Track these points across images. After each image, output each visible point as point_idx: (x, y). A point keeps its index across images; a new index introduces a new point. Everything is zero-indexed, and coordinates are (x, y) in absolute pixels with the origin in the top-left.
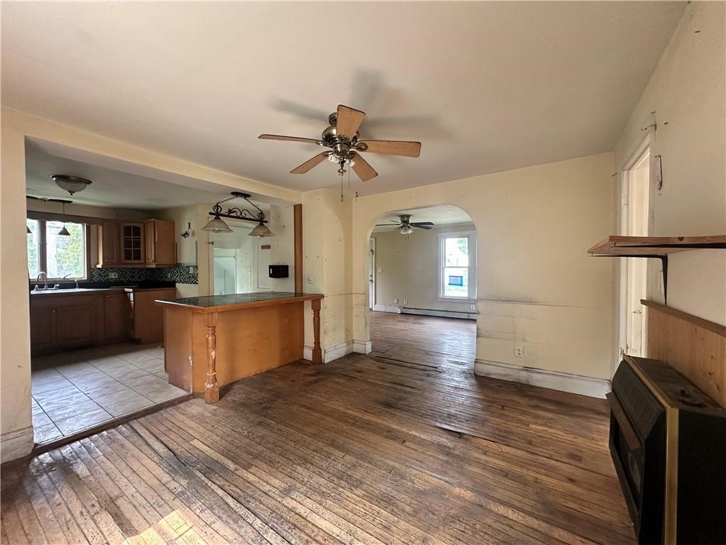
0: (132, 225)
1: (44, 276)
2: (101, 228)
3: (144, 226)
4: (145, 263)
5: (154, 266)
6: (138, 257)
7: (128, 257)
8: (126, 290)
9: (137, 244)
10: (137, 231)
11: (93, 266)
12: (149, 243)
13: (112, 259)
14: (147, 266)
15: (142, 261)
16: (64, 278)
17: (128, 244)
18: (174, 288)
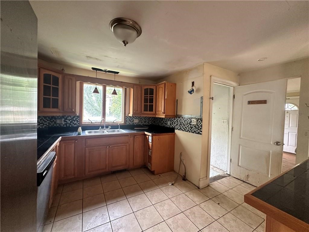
0: (149, 87)
1: (104, 120)
2: (132, 90)
3: (156, 87)
4: (156, 114)
5: (164, 117)
6: (151, 110)
7: (146, 110)
8: (146, 133)
9: (151, 100)
10: (152, 91)
11: (127, 115)
12: (160, 100)
13: (137, 110)
14: (157, 116)
15: (154, 112)
16: (113, 122)
17: (146, 101)
18: (173, 133)
